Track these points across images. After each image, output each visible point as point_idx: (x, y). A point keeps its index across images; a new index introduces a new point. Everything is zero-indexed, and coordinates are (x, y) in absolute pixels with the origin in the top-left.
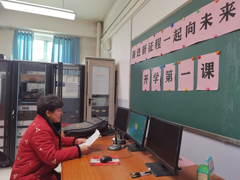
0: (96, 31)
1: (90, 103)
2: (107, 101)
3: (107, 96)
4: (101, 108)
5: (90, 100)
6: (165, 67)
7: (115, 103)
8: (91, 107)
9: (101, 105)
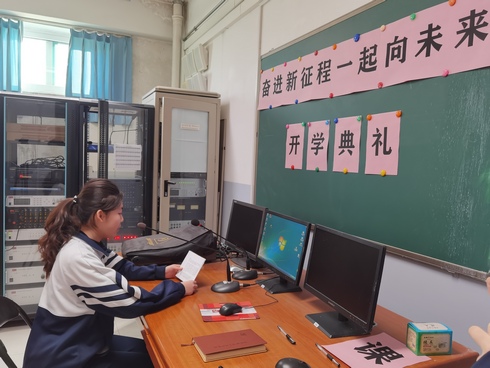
0: (171, 23)
1: (166, 190)
5: (166, 183)
7: (219, 190)
8: (168, 199)
9: (189, 195)
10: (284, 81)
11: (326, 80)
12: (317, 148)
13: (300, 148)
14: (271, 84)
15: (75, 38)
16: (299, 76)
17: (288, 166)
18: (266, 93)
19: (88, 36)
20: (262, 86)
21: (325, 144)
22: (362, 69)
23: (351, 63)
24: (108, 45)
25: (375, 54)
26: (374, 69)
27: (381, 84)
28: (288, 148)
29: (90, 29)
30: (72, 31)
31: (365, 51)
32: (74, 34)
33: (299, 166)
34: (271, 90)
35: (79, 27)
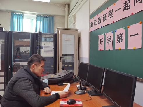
0: (65, 11)
1: (61, 60)
2: (73, 58)
3: (73, 55)
4: (68, 64)
5: (61, 58)
6: (116, 31)
7: (78, 60)
8: (61, 63)
9: (69, 62)
10: (97, 21)
11: (111, 17)
12: (109, 42)
13: (103, 43)
14: (93, 23)
15: (38, 17)
16: (102, 18)
17: (99, 50)
18: (92, 26)
19: (41, 17)
20: (90, 24)
21: (111, 40)
22: (125, 9)
23: (120, 8)
24: (47, 19)
25: (129, 3)
26: (130, 8)
27: (133, 13)
28: (99, 43)
29: (42, 14)
30: (37, 15)
31: (126, 2)
32: (38, 16)
33: (103, 49)
34: (93, 25)
35: (39, 14)
